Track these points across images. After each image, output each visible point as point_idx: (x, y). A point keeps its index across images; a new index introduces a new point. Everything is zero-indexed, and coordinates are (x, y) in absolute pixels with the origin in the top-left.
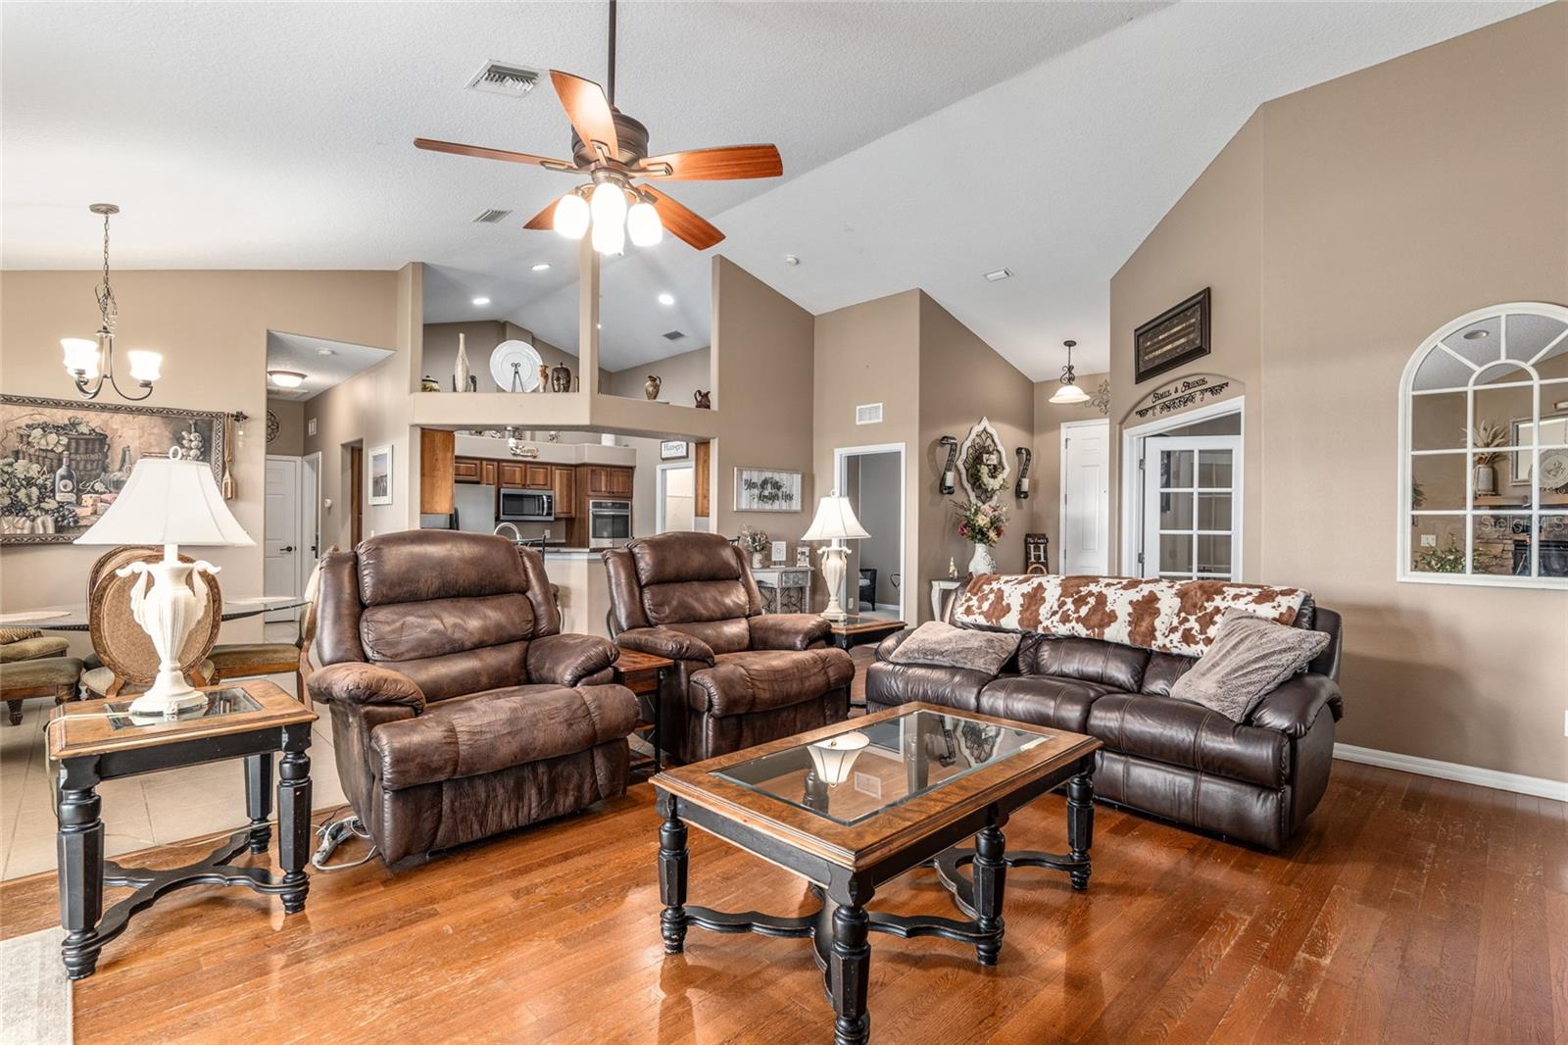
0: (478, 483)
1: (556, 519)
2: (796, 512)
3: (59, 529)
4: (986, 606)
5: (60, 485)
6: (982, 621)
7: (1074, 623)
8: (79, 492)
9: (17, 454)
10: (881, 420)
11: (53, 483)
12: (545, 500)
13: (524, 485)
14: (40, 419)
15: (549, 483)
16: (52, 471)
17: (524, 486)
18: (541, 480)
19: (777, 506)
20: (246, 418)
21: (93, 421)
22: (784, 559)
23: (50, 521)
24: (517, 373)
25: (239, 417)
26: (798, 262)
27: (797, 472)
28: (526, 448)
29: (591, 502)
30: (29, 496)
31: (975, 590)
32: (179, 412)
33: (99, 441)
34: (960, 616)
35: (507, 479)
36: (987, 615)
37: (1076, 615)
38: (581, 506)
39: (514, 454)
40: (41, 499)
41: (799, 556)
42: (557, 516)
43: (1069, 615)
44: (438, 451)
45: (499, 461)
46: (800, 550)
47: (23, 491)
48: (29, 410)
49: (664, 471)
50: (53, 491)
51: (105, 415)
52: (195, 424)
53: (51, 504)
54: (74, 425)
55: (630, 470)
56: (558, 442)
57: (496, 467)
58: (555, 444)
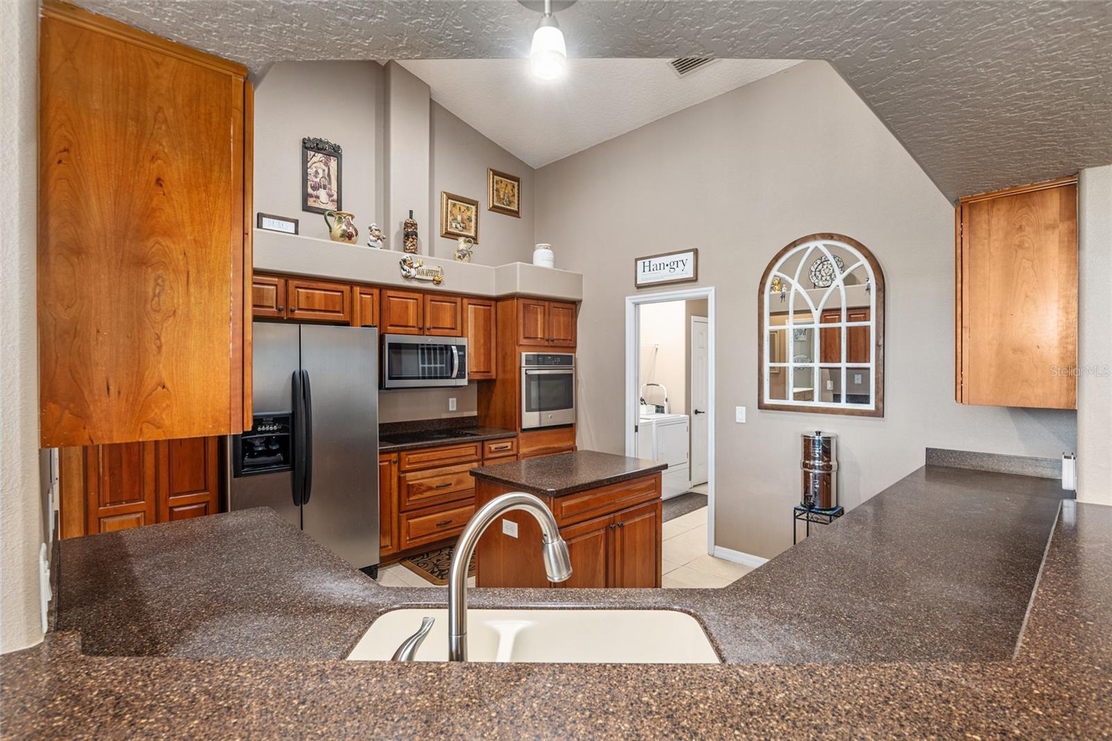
0: (346, 324)
1: (472, 383)
12: (455, 351)
13: (420, 329)
15: (459, 325)
17: (422, 331)
18: (446, 320)
28: (424, 267)
35: (395, 320)
38: (507, 360)
39: (406, 277)
42: (473, 377)
45: (382, 288)
49: (637, 304)
55: (573, 306)
56: (469, 262)
57: (376, 298)
58: (465, 262)
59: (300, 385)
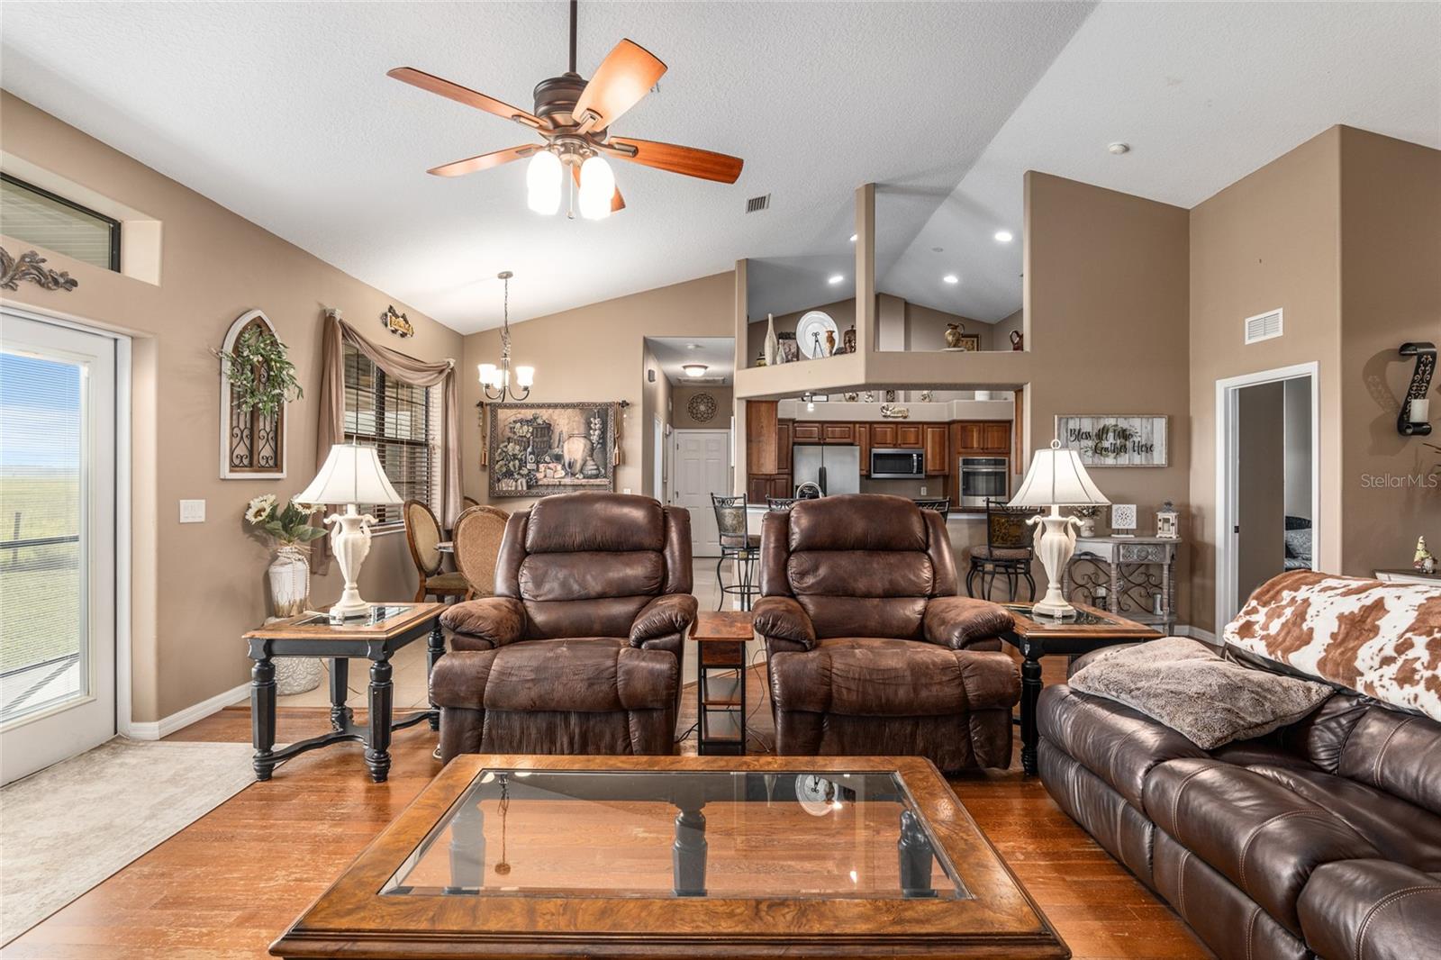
0: (852, 444)
1: (929, 477)
2: (1158, 468)
3: (529, 487)
4: (1275, 626)
5: (529, 458)
6: (1259, 648)
7: (1420, 688)
8: (538, 463)
9: (509, 440)
10: (1280, 333)
11: (526, 457)
12: (915, 458)
13: (894, 445)
14: (520, 417)
15: (920, 442)
16: (525, 450)
18: (912, 439)
19: (1124, 460)
20: (628, 404)
21: (545, 415)
22: (1134, 526)
23: (524, 481)
24: (817, 341)
25: (624, 404)
26: (1127, 149)
27: (1160, 415)
28: (896, 409)
29: (961, 459)
30: (514, 466)
31: (1266, 597)
32: (589, 405)
33: (546, 430)
34: (1230, 636)
35: (878, 440)
36: (1272, 643)
37: (1428, 674)
38: (952, 463)
39: (885, 416)
40: (520, 468)
41: (1160, 524)
42: (929, 473)
43: (1415, 671)
44: (762, 420)
45: (871, 423)
46: (1161, 515)
47: (512, 463)
48: (514, 411)
50: (525, 463)
51: (550, 411)
52: (598, 412)
53: (524, 471)
54: (535, 419)
55: (1008, 425)
56: (930, 401)
57: (868, 429)
58: (926, 403)
59: (822, 474)
